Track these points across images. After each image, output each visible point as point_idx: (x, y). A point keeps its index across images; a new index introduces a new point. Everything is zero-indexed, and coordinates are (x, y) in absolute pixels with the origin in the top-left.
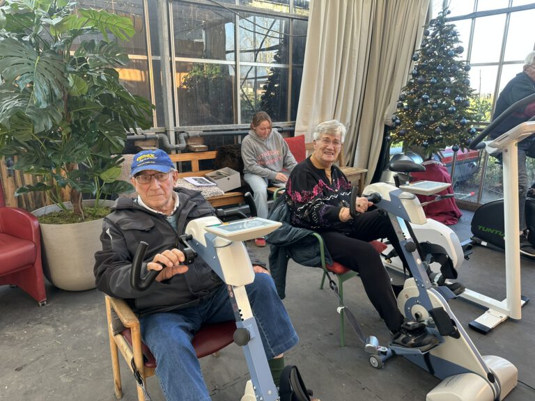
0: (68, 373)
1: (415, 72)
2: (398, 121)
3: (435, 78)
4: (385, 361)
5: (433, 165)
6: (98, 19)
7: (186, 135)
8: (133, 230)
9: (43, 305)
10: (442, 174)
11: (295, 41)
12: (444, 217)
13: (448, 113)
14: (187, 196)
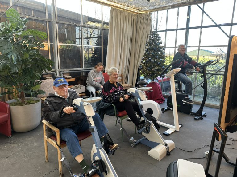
0: (26, 157)
1: (146, 50)
2: (141, 67)
3: (153, 52)
4: (136, 145)
5: (154, 82)
6: (34, 32)
7: (63, 72)
8: (55, 103)
9: (10, 137)
10: (157, 85)
11: (104, 37)
12: (158, 101)
13: (158, 65)
14: (71, 93)
